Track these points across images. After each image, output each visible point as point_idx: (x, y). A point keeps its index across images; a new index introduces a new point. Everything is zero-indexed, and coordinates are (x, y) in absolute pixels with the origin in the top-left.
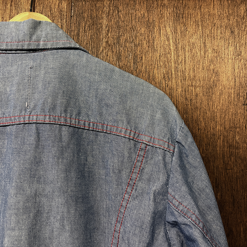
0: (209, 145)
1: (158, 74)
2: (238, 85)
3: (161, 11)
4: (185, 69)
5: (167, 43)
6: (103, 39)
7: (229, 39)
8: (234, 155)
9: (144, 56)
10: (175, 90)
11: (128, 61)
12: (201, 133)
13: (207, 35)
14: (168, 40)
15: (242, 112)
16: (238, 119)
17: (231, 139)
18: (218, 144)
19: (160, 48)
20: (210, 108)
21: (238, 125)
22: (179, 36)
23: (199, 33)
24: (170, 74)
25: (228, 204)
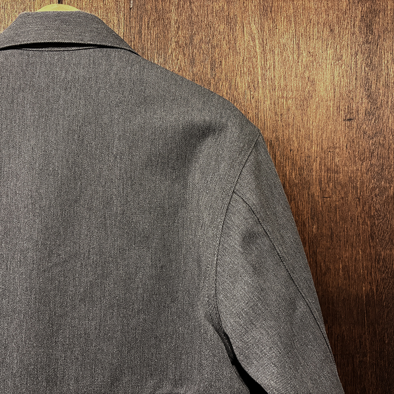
0: (303, 169)
1: (242, 83)
2: (339, 96)
3: (244, 3)
4: (274, 77)
5: (252, 44)
6: (171, 38)
7: (327, 40)
8: (333, 181)
9: (223, 60)
10: (262, 103)
11: (204, 66)
12: (293, 155)
13: (301, 34)
14: (254, 40)
15: (342, 129)
16: (338, 137)
17: (329, 162)
18: (314, 168)
19: (243, 51)
20: (304, 124)
21: (337, 145)
22: (266, 35)
23: (291, 32)
24: (256, 83)
25: (325, 237)
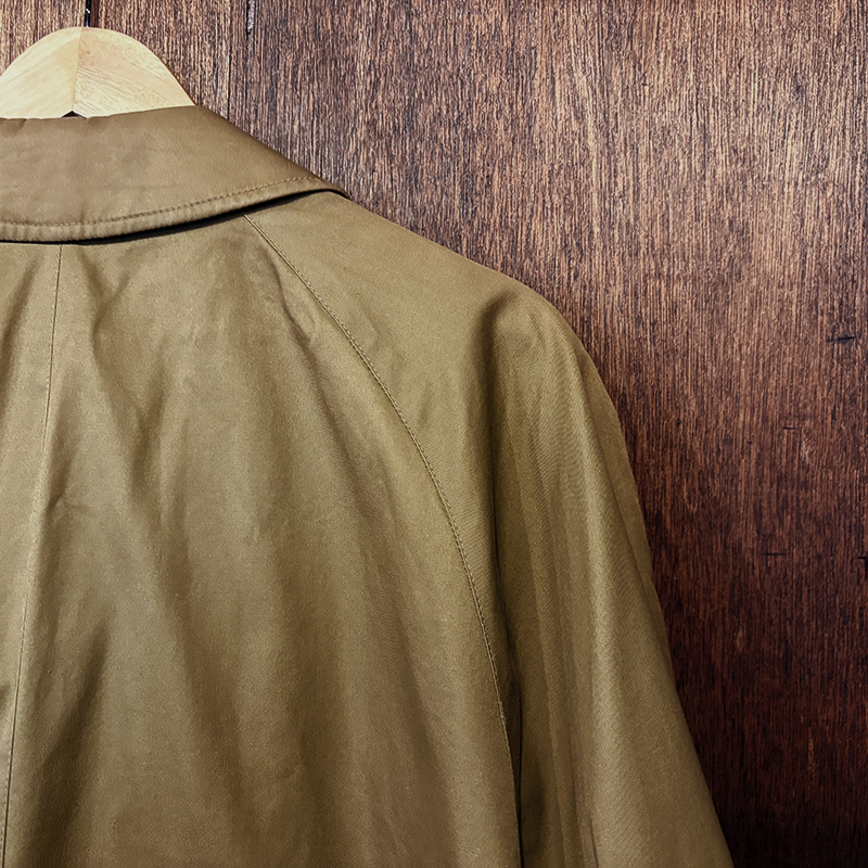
0: (713, 474)
1: (545, 237)
2: (815, 272)
3: (556, 13)
4: (636, 218)
5: (575, 126)
6: (356, 113)
7: (786, 116)
8: (792, 509)
9: (496, 173)
10: (601, 292)
11: (442, 190)
12: (685, 435)
13: (714, 101)
14: (580, 116)
15: (823, 366)
16: (810, 387)
17: (784, 456)
18: (742, 471)
19: (552, 146)
20: (716, 350)
21: (809, 408)
22: (616, 103)
23: (685, 93)
24: (586, 235)
25: (767, 665)
